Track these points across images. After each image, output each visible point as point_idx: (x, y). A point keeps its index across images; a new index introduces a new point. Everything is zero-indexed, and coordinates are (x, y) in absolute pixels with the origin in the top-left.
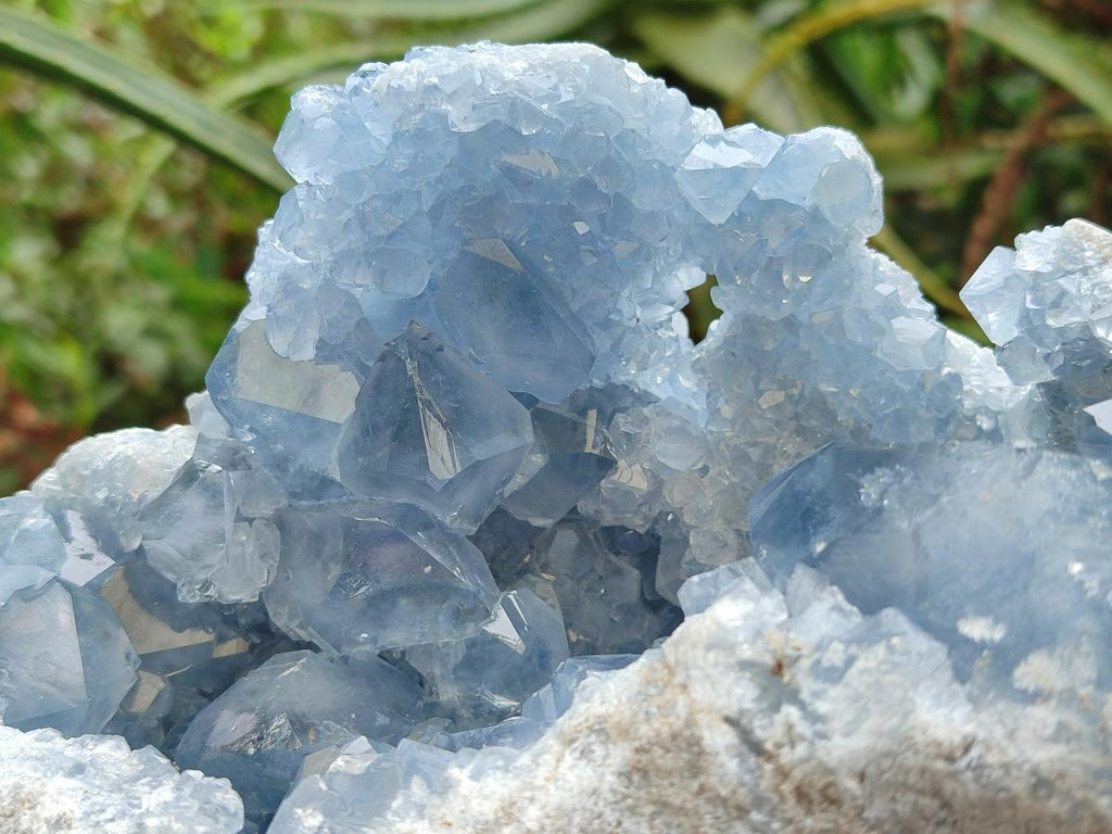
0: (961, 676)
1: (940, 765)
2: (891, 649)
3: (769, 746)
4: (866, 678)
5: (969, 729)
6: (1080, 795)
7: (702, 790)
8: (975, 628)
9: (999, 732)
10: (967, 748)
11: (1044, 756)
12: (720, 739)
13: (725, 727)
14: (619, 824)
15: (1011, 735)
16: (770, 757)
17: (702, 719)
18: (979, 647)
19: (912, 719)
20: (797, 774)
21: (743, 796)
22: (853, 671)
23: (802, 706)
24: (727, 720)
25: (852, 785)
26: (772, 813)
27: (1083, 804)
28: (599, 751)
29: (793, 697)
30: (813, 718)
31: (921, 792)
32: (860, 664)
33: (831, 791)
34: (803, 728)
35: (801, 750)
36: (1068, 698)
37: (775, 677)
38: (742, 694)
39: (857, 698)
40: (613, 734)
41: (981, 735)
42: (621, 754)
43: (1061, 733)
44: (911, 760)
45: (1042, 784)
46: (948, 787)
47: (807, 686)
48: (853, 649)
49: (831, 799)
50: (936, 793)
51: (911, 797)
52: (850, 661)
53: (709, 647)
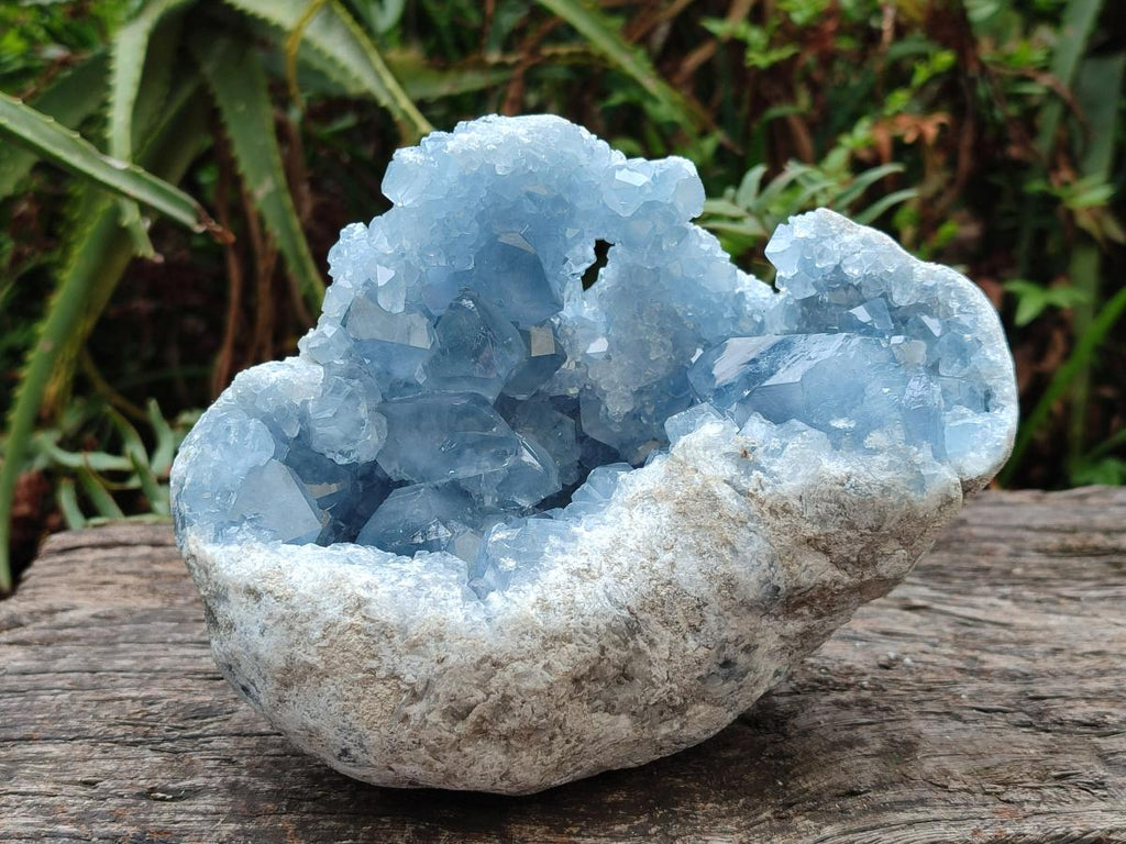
0: (836, 446)
1: (838, 487)
2: (803, 437)
3: (751, 491)
4: (795, 452)
5: (848, 469)
6: (902, 493)
7: (721, 516)
8: (840, 424)
9: (862, 469)
10: (849, 478)
11: (885, 477)
12: (725, 492)
13: (726, 485)
14: (676, 540)
15: (868, 470)
16: (752, 496)
17: (713, 483)
18: (843, 432)
19: (822, 468)
20: (769, 501)
21: (743, 516)
22: (787, 449)
23: (763, 470)
24: (725, 481)
25: (797, 503)
26: (759, 521)
27: (904, 497)
28: (653, 509)
29: (758, 467)
30: (772, 474)
31: (830, 502)
32: (790, 446)
33: (787, 507)
34: (765, 480)
35: (768, 490)
36: (893, 450)
37: (744, 458)
38: (729, 470)
39: (792, 462)
40: (659, 499)
41: (854, 471)
42: (666, 507)
43: (892, 466)
44: (823, 487)
45: (885, 490)
46: (842, 497)
47: (763, 461)
48: (784, 440)
49: (786, 510)
50: (837, 501)
51: (825, 504)
52: (784, 446)
53: (705, 449)
